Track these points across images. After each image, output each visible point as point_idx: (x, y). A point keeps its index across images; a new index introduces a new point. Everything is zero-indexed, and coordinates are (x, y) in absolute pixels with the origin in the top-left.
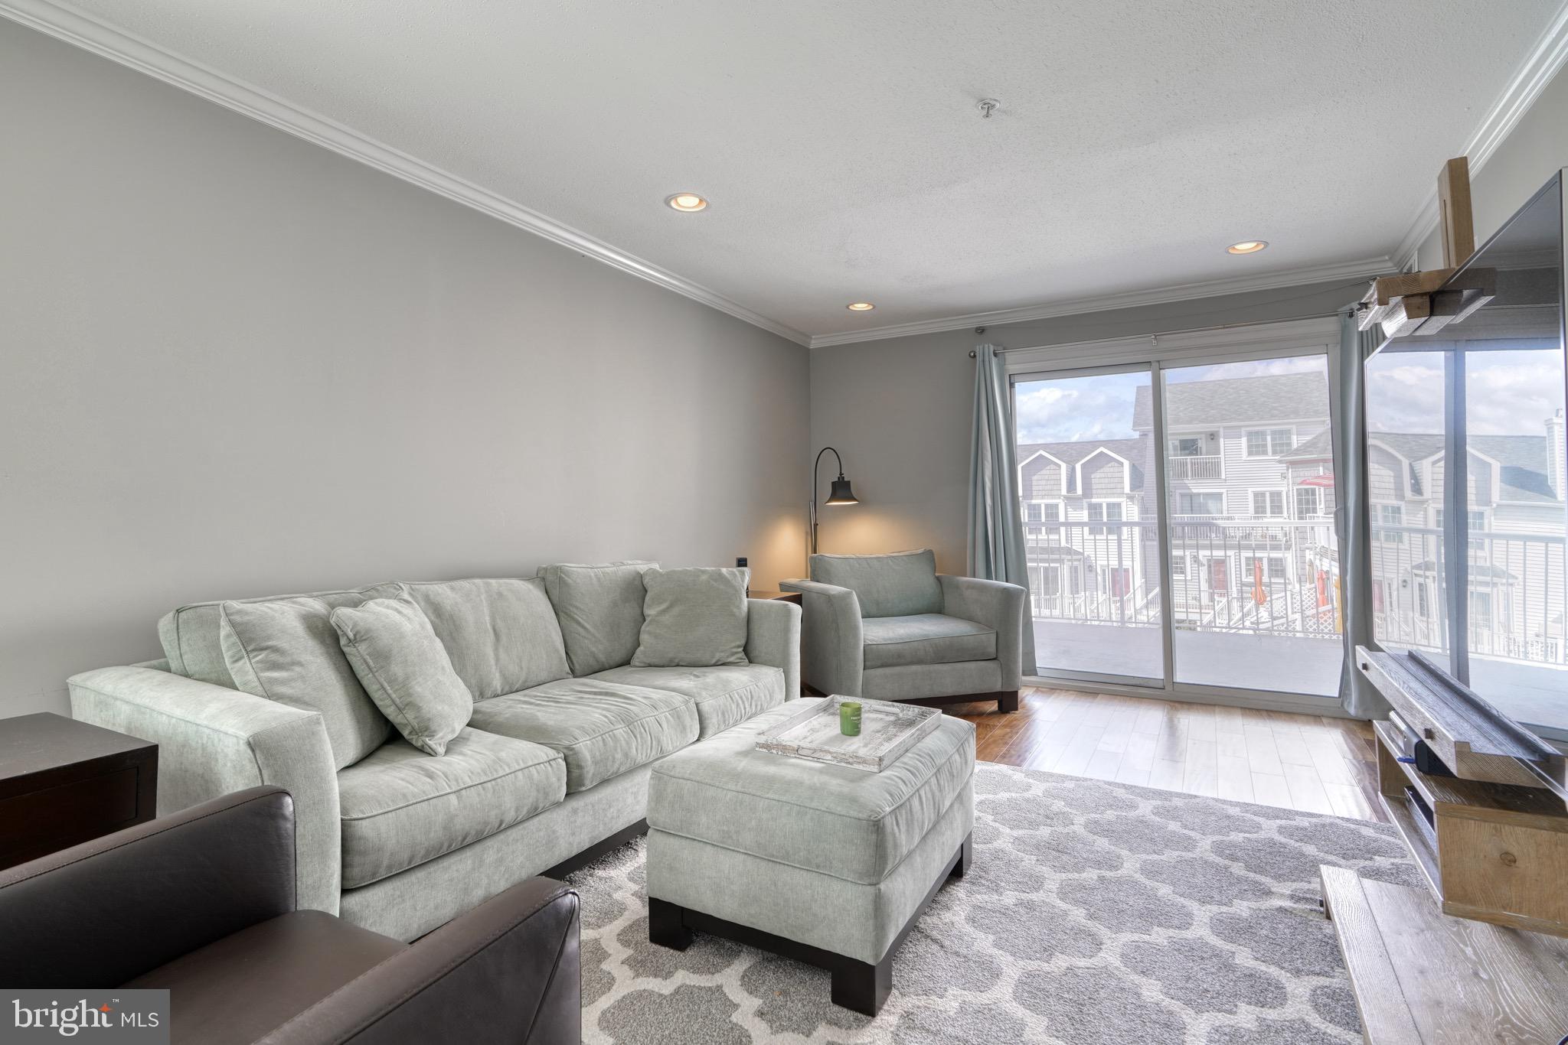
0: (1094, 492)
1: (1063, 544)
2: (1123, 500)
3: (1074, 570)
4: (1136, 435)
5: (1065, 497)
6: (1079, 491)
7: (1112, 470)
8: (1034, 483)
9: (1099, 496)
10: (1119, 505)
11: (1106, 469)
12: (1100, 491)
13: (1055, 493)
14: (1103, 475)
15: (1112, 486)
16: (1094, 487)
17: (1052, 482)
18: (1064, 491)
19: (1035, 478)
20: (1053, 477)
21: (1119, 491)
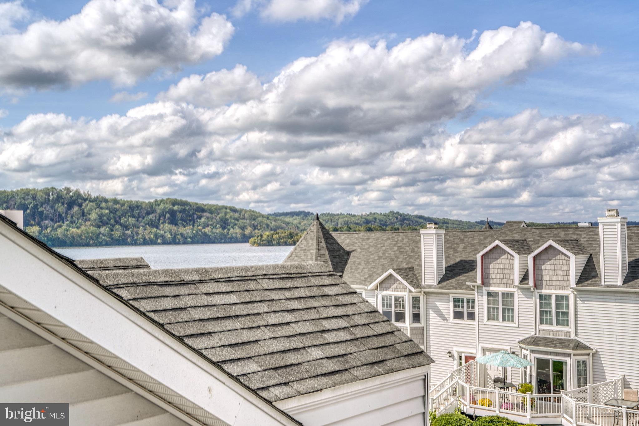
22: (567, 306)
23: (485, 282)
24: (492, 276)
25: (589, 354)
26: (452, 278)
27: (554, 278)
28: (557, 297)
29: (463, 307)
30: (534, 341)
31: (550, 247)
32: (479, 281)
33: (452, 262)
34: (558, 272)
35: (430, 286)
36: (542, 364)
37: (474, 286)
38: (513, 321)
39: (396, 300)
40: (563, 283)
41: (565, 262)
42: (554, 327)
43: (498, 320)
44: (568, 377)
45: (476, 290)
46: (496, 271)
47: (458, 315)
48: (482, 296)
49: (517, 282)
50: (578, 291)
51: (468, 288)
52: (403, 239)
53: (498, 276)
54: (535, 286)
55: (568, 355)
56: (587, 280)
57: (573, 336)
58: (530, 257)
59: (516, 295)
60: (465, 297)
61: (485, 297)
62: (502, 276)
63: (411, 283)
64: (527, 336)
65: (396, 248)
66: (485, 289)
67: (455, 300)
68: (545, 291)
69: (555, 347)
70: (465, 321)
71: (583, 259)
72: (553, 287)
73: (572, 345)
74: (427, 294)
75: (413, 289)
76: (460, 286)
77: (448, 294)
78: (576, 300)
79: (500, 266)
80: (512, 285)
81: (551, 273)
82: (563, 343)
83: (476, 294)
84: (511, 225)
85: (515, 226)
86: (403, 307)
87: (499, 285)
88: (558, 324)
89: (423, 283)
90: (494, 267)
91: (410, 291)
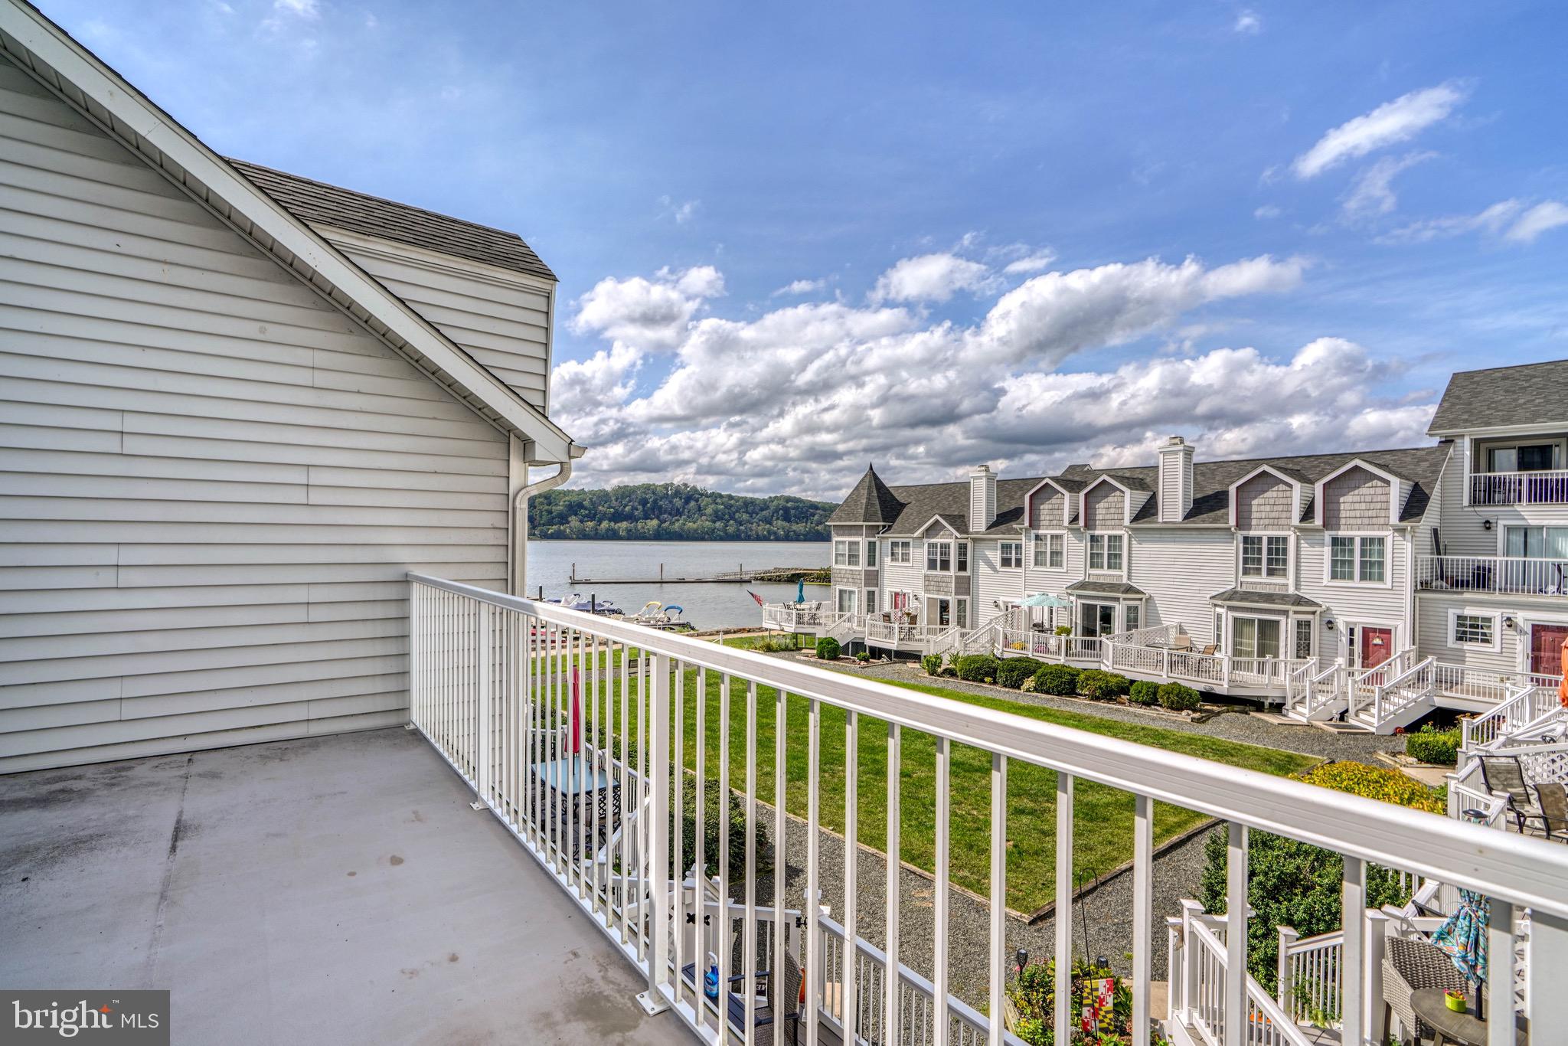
0: (1343, 521)
1: (1291, 590)
2: (1388, 534)
3: (1303, 627)
4: (1434, 442)
5: (1296, 527)
6: (1318, 521)
7: (1372, 491)
8: (1254, 508)
9: (1350, 527)
10: (1381, 541)
11: (1363, 490)
12: (1352, 521)
13: (1282, 522)
14: (1356, 499)
15: (1370, 513)
16: (1343, 514)
17: (1280, 508)
18: (1295, 520)
19: (1254, 502)
20: (1284, 501)
21: (1382, 521)
22: (1120, 547)
23: (1034, 523)
24: (1042, 517)
25: (1141, 599)
26: (1002, 524)
27: (1108, 517)
28: (1110, 537)
29: (1011, 553)
30: (1083, 586)
31: (1104, 481)
32: (1027, 524)
33: (1005, 509)
34: (1112, 510)
35: (977, 533)
36: (1089, 611)
37: (1021, 529)
38: (1061, 566)
39: (941, 547)
40: (1117, 522)
41: (1120, 499)
42: (1105, 571)
43: (1045, 565)
44: (1117, 624)
45: (1024, 533)
46: (1045, 512)
47: (1006, 562)
48: (1030, 540)
49: (1066, 523)
50: (1133, 529)
51: (1017, 533)
52: (960, 490)
53: (1048, 518)
54: (1086, 526)
55: (1117, 599)
56: (1144, 517)
57: (1125, 580)
58: (1082, 495)
59: (1065, 537)
60: (1014, 543)
61: (1033, 542)
62: (1051, 517)
63: (958, 530)
64: (1075, 581)
65: (951, 498)
66: (1033, 532)
67: (1003, 546)
68: (1097, 532)
69: (1104, 591)
70: (1013, 569)
71: (1143, 497)
72: (1106, 527)
73: (1122, 589)
74: (974, 540)
75: (959, 536)
76: (1010, 531)
77: (996, 540)
78: (1130, 541)
79: (1050, 507)
80: (1060, 526)
81: (1104, 511)
82: (1112, 587)
83: (1024, 538)
84: (1074, 469)
85: (1078, 469)
86: (949, 555)
87: (1048, 527)
88: (1109, 567)
89: (971, 530)
90: (1045, 508)
91: (957, 538)
